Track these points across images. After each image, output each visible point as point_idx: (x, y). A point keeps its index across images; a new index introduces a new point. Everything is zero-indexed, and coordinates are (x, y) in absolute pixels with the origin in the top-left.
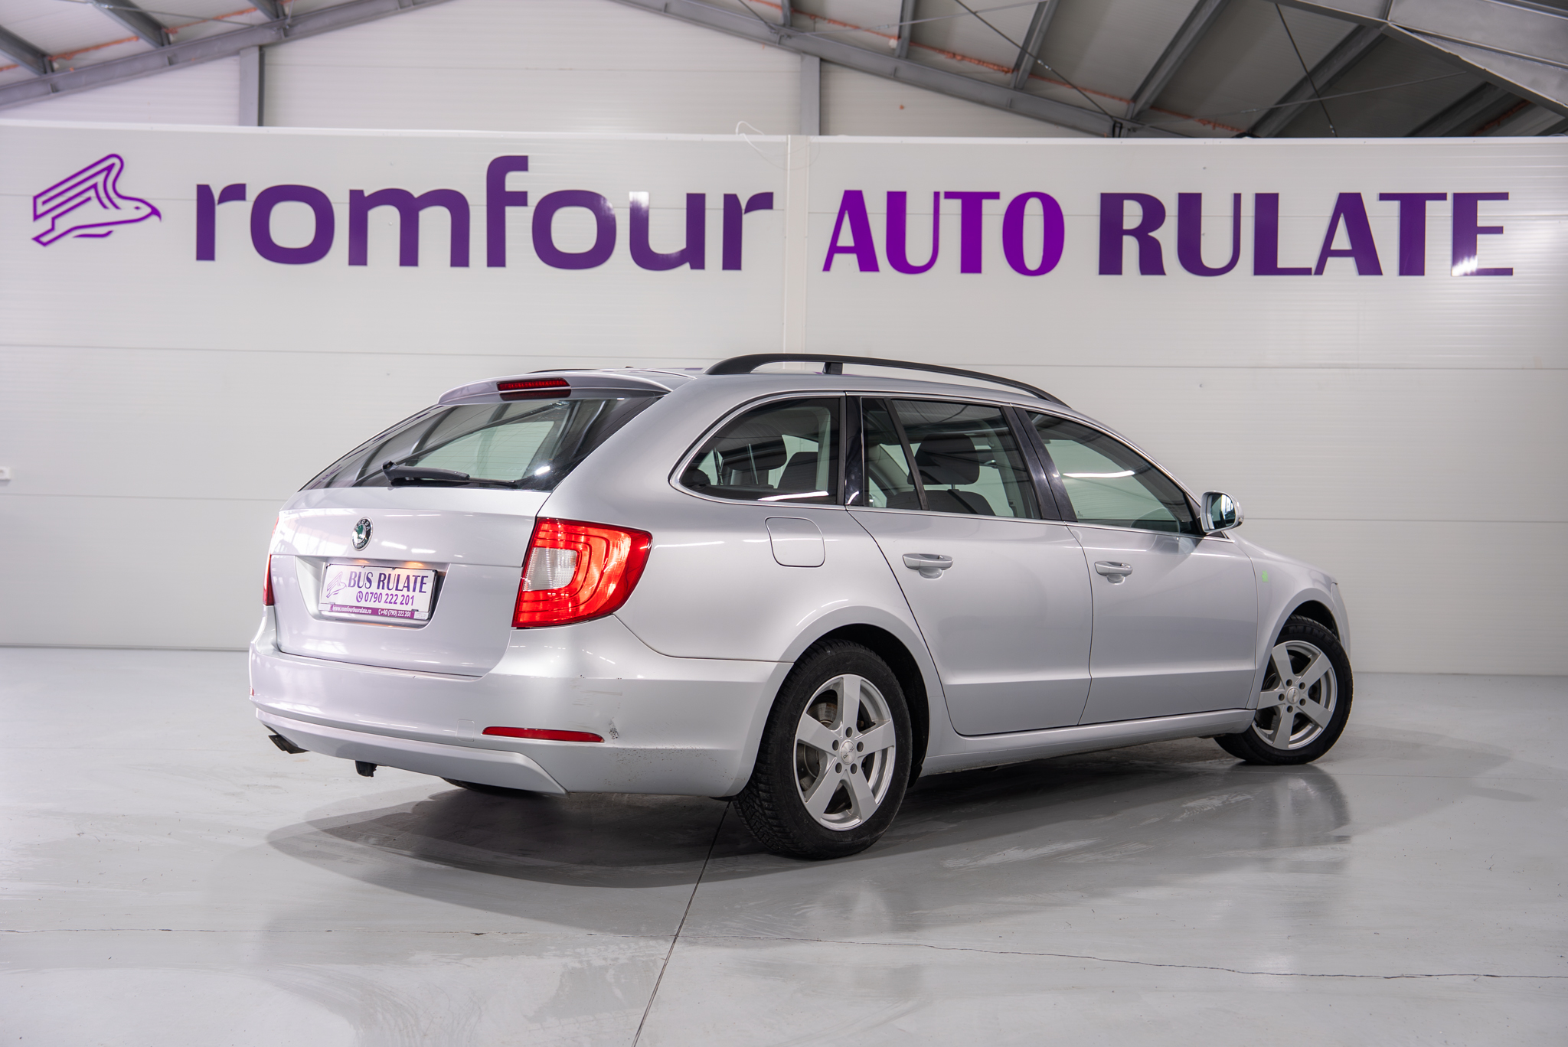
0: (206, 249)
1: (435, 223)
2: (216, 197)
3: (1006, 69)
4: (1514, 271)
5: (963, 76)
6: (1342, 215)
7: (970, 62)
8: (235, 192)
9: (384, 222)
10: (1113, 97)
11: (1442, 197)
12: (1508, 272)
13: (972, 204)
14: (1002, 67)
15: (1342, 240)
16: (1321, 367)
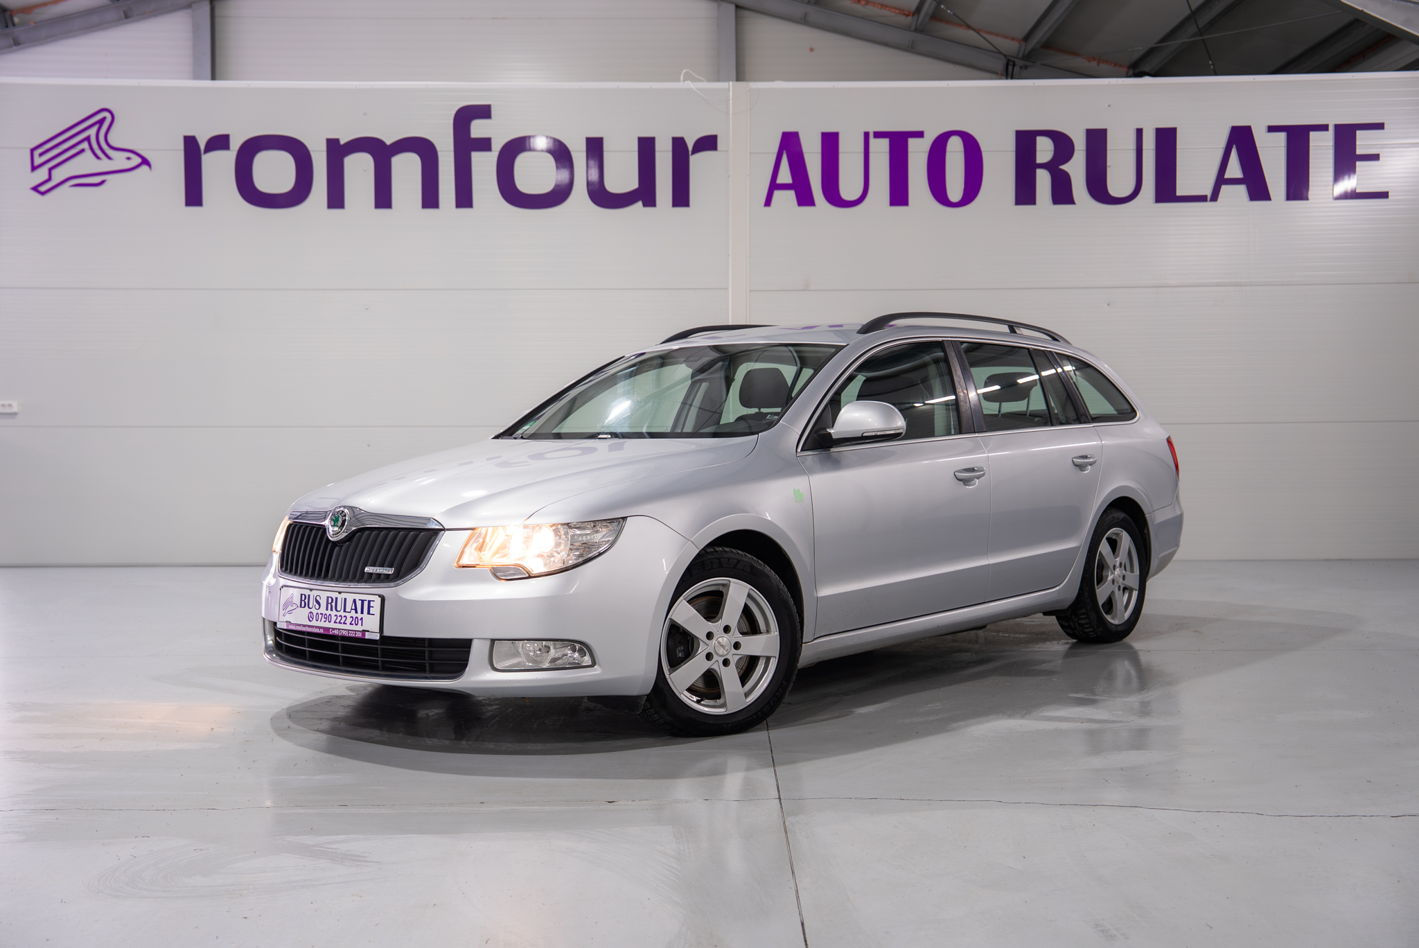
0: (194, 196)
1: (406, 168)
2: (202, 147)
3: (907, 13)
4: (1390, 194)
5: (868, 20)
6: (1234, 146)
7: (874, 6)
8: (220, 142)
9: (359, 168)
10: (1006, 37)
11: (1324, 128)
12: (1384, 195)
13: (899, 142)
14: (903, 10)
15: (1234, 169)
16: (1217, 285)
